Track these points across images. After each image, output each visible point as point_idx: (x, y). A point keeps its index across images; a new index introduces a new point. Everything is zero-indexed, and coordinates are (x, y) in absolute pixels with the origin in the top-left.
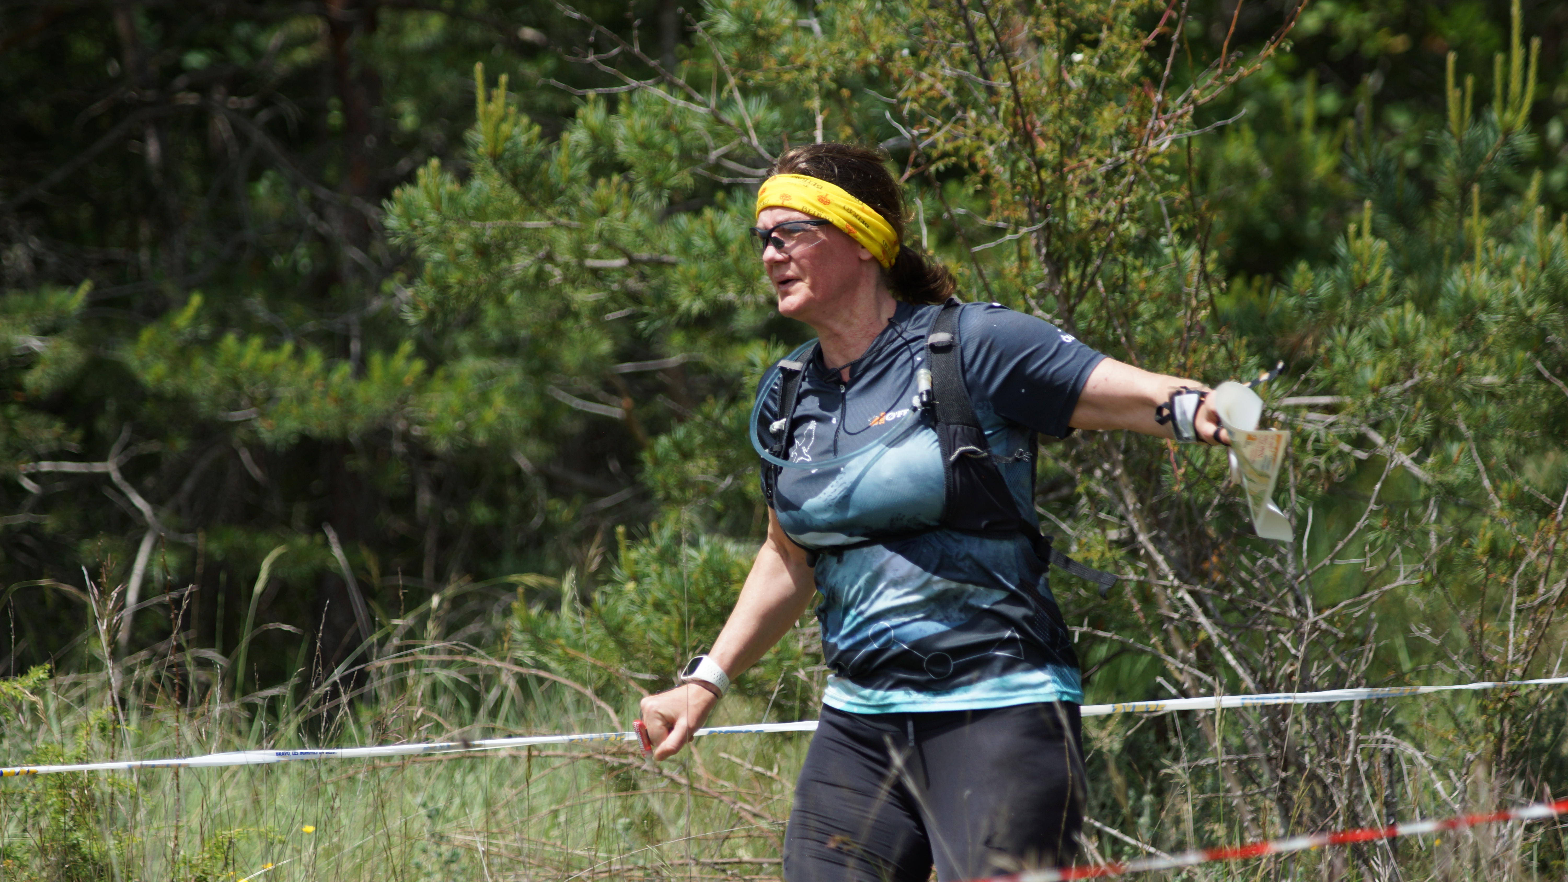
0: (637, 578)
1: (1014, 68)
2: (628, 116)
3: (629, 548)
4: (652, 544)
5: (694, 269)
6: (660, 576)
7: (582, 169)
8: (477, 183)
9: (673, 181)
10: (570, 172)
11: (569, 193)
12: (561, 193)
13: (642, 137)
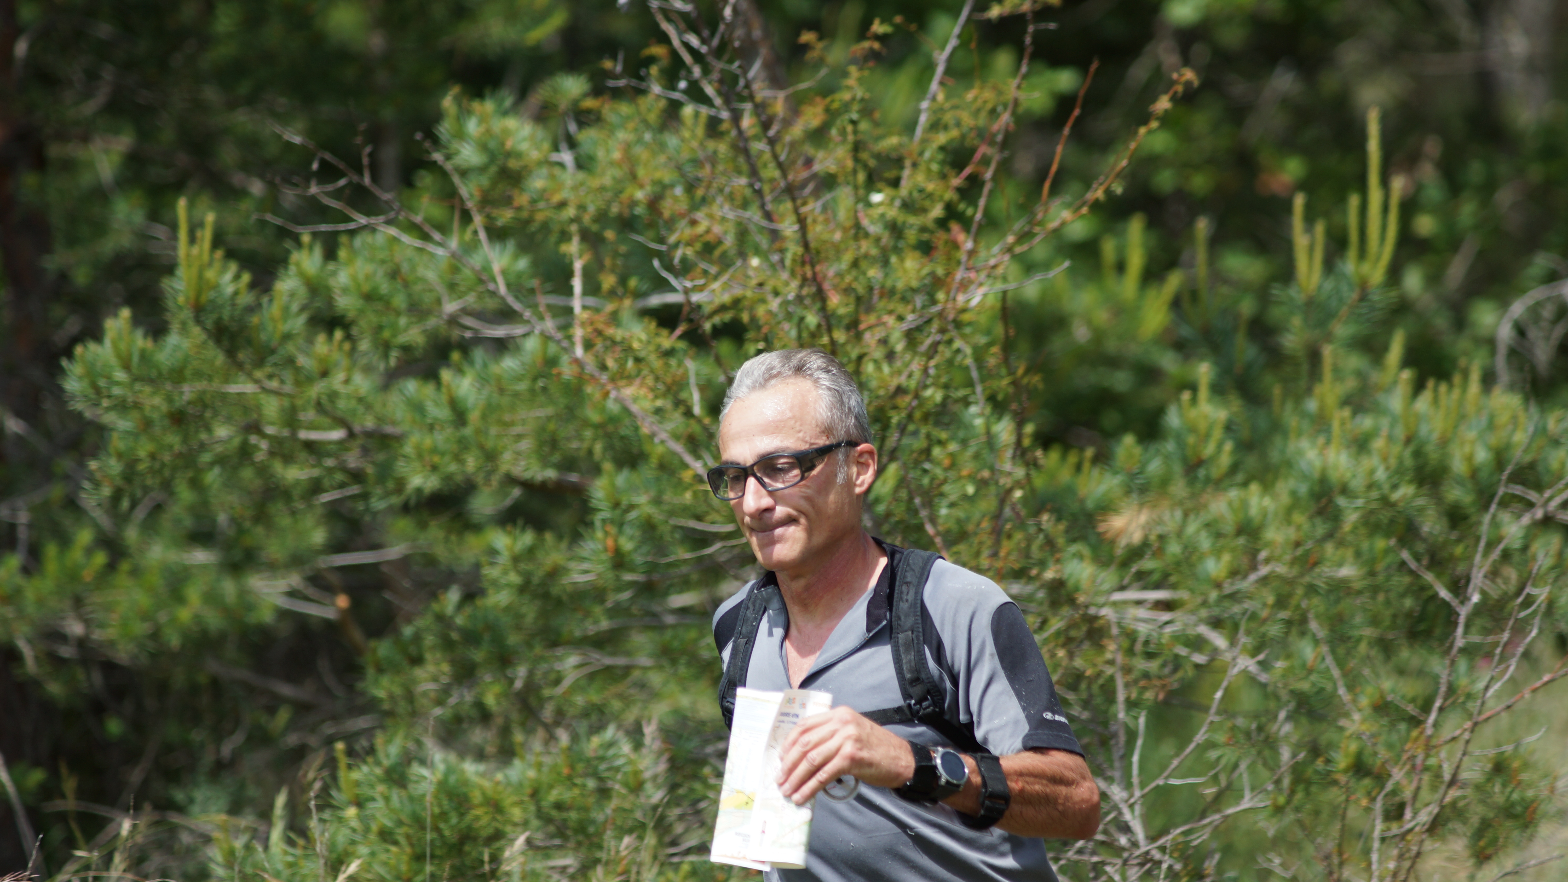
0: (359, 803)
1: (804, 210)
2: (350, 262)
3: (350, 767)
4: (378, 763)
5: (428, 442)
6: (387, 799)
7: (298, 323)
8: (173, 339)
9: (402, 339)
10: (284, 327)
11: (282, 352)
12: (273, 352)
13: (366, 288)
